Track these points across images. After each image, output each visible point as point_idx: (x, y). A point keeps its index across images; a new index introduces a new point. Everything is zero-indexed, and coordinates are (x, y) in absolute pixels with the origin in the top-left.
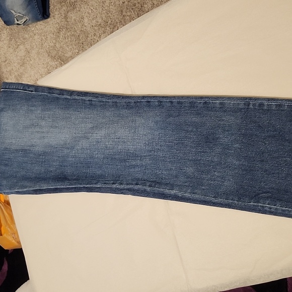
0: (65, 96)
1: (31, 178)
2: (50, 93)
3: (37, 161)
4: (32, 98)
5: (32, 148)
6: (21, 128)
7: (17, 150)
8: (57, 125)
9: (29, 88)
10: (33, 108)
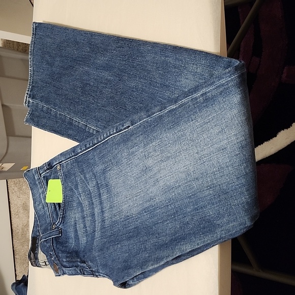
0: (169, 108)
1: (167, 244)
2: (149, 116)
3: (168, 216)
4: (131, 136)
5: (152, 203)
6: (133, 182)
7: (140, 213)
8: (169, 155)
9: (123, 126)
10: (134, 149)
